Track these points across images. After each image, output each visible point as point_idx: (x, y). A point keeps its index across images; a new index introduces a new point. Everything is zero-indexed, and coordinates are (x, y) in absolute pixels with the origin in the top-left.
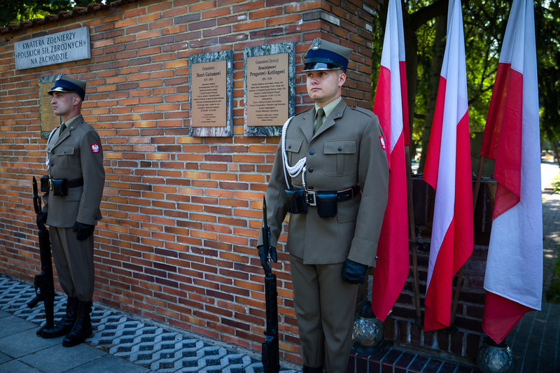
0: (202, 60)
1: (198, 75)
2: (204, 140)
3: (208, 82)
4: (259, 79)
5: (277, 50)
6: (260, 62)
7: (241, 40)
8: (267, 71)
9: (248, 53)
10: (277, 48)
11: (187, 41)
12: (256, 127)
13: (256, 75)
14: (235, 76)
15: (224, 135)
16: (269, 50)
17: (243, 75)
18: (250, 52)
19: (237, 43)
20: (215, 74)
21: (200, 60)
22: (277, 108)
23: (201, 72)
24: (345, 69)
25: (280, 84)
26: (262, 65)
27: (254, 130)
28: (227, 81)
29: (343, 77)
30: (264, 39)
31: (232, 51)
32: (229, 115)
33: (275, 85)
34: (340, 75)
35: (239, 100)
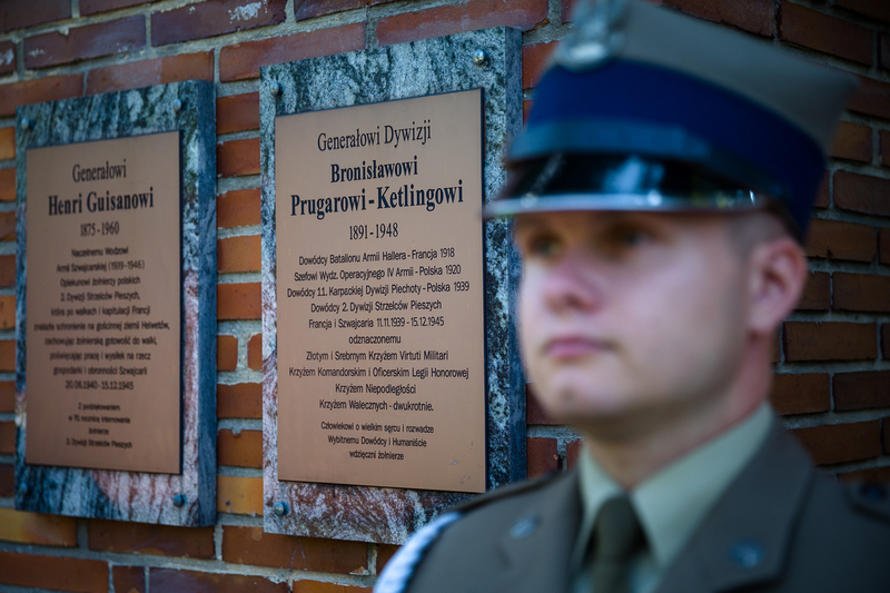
0: (73, 128)
1: (57, 207)
2: (83, 534)
3: (98, 241)
4: (331, 235)
5: (425, 77)
6: (338, 143)
7: (255, 25)
8: (371, 187)
9: (279, 94)
10: (424, 64)
11: (15, 38)
12: (322, 486)
13: (320, 208)
14: (224, 212)
15: (173, 518)
16: (382, 77)
17: (254, 206)
18: (289, 85)
19: (235, 39)
20: (127, 202)
21: (62, 128)
22: (426, 389)
23: (69, 191)
24: (795, 216)
25: (441, 262)
26: (350, 158)
27: (310, 502)
28: (182, 238)
29: (783, 267)
30: (359, 16)
31: (207, 87)
32: (194, 412)
33: (416, 264)
34: (762, 254)
35: (241, 333)
